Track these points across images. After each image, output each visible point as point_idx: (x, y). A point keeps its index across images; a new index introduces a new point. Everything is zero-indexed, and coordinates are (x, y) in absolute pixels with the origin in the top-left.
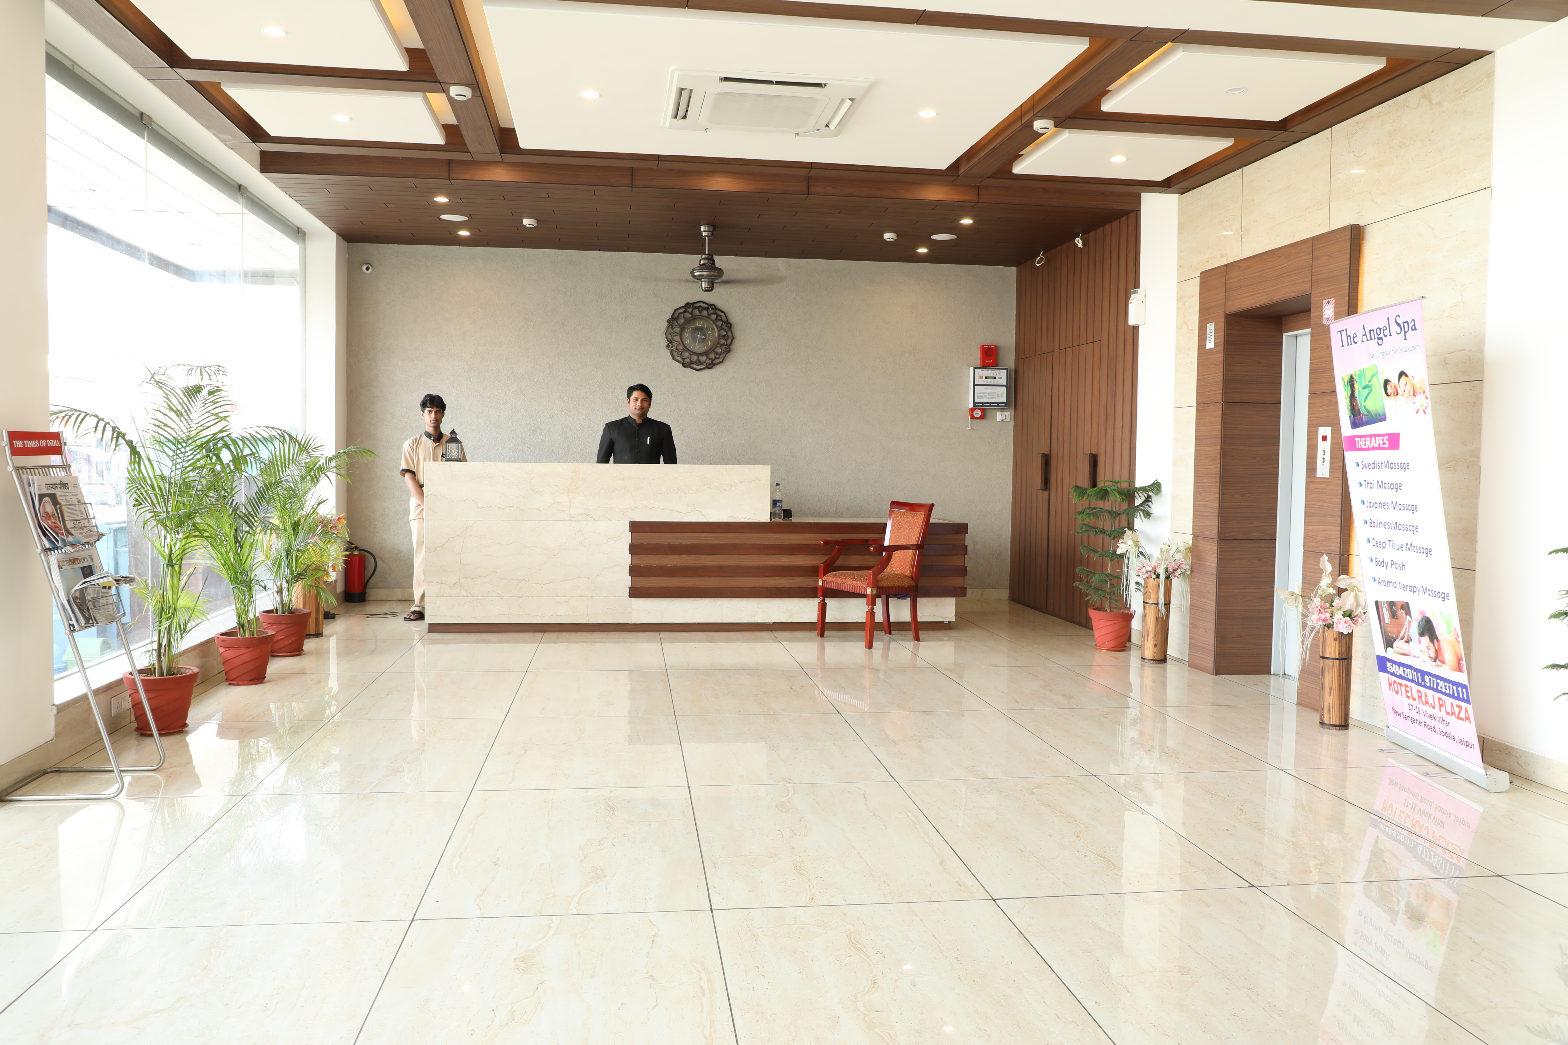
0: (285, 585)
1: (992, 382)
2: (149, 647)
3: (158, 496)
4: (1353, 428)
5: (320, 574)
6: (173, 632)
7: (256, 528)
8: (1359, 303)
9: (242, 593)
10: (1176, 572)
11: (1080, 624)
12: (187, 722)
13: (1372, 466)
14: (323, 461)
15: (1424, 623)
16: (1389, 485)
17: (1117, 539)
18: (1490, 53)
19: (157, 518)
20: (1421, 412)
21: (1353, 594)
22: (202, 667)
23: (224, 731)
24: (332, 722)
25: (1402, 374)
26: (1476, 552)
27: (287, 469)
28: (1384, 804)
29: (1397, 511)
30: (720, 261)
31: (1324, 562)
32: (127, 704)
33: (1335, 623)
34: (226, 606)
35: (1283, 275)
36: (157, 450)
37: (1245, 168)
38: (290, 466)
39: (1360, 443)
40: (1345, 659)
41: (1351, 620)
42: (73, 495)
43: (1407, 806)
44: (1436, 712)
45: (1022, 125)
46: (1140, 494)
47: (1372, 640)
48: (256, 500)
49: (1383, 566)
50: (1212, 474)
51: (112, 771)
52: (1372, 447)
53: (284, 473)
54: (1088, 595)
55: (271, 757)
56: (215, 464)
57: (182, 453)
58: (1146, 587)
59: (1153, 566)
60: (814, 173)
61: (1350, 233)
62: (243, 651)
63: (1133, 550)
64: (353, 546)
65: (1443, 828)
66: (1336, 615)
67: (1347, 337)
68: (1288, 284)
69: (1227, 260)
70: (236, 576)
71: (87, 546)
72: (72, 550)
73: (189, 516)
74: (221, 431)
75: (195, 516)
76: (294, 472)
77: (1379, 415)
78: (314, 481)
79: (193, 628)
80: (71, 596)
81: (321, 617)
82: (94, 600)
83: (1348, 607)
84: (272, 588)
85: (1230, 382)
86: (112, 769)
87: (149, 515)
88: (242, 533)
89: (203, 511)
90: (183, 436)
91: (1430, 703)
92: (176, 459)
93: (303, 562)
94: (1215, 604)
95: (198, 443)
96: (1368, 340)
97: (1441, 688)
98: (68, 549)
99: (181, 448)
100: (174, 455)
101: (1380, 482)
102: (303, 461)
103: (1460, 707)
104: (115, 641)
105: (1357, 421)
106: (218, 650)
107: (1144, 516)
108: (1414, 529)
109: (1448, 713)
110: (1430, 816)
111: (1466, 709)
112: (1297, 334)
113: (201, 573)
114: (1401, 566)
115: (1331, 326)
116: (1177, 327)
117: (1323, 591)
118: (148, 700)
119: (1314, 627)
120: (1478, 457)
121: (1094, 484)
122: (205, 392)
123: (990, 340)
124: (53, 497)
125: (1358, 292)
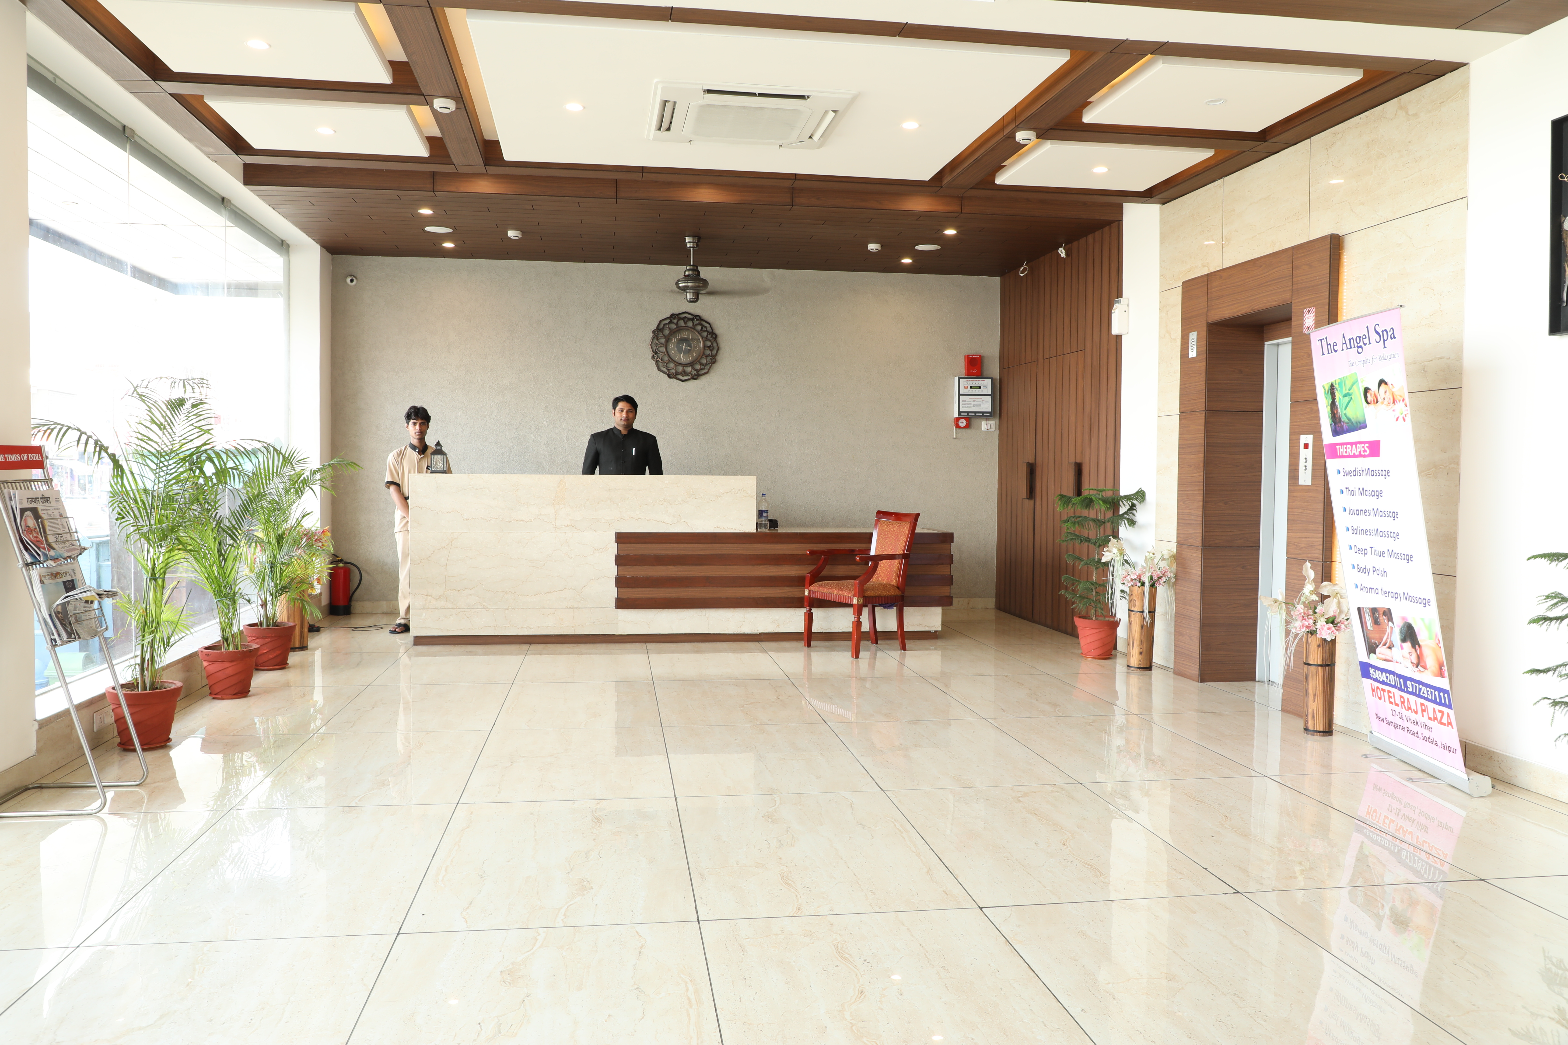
0: (269, 598)
1: (977, 391)
2: (132, 662)
3: (141, 509)
4: (1334, 436)
5: (305, 587)
6: (156, 646)
7: (241, 541)
8: (1339, 312)
9: (227, 606)
10: (1160, 580)
11: (1066, 633)
12: (170, 736)
13: (1354, 473)
14: (308, 473)
15: (1406, 629)
16: (1370, 492)
17: (1102, 547)
18: (1464, 64)
19: (140, 531)
20: (1401, 419)
21: (1335, 600)
22: (185, 681)
23: (208, 745)
24: (317, 736)
25: (1382, 382)
26: (1457, 558)
27: (271, 482)
28: (1368, 809)
29: (1378, 518)
30: (706, 272)
31: (1307, 569)
32: (110, 719)
33: (1318, 630)
34: (211, 620)
35: (1264, 285)
36: (140, 463)
37: (1226, 179)
38: (274, 479)
39: (1341, 450)
40: (1328, 665)
41: (1334, 627)
42: (54, 509)
43: (1391, 812)
44: (1418, 717)
45: (1004, 136)
46: (1125, 503)
47: (1355, 646)
48: (240, 513)
49: (1365, 573)
50: (1195, 482)
51: (95, 787)
52: (1352, 454)
53: (268, 486)
54: (1073, 603)
55: (255, 771)
56: (198, 477)
57: (165, 466)
58: (1131, 595)
59: (1138, 574)
60: (798, 184)
61: (1329, 243)
62: (227, 665)
63: (1118, 558)
64: (338, 558)
65: (1427, 832)
66: (1319, 621)
67: (1328, 345)
68: (1268, 293)
69: (1209, 269)
70: (220, 589)
71: (69, 560)
72: (54, 565)
73: (173, 530)
74: (204, 444)
75: (178, 530)
76: (278, 485)
77: (1360, 423)
78: (299, 494)
79: (176, 642)
80: (53, 610)
81: (306, 630)
82: (76, 615)
83: (1331, 614)
84: (256, 601)
85: (1212, 391)
86: (94, 784)
87: (132, 529)
88: (226, 546)
89: (186, 524)
90: (166, 449)
91: (1412, 708)
92: (159, 472)
93: (287, 575)
94: (1199, 611)
95: (181, 456)
96: (1347, 349)
97: (1423, 693)
98: (50, 563)
99: (164, 461)
100: (157, 469)
101: (1361, 489)
102: (287, 474)
103: (1442, 712)
104: (97, 656)
105: (1338, 429)
106: (202, 664)
107: (1129, 524)
108: (1395, 536)
109: (1430, 719)
110: (1414, 821)
111: (1448, 714)
112: (1278, 343)
113: (184, 587)
114: (1383, 572)
115: (1312, 335)
116: (1160, 336)
117: (1306, 598)
118: (131, 714)
119: (1298, 634)
120: (1458, 464)
121: (1079, 493)
122: (188, 405)
123: (974, 349)
124: (34, 511)
125: (1338, 301)
